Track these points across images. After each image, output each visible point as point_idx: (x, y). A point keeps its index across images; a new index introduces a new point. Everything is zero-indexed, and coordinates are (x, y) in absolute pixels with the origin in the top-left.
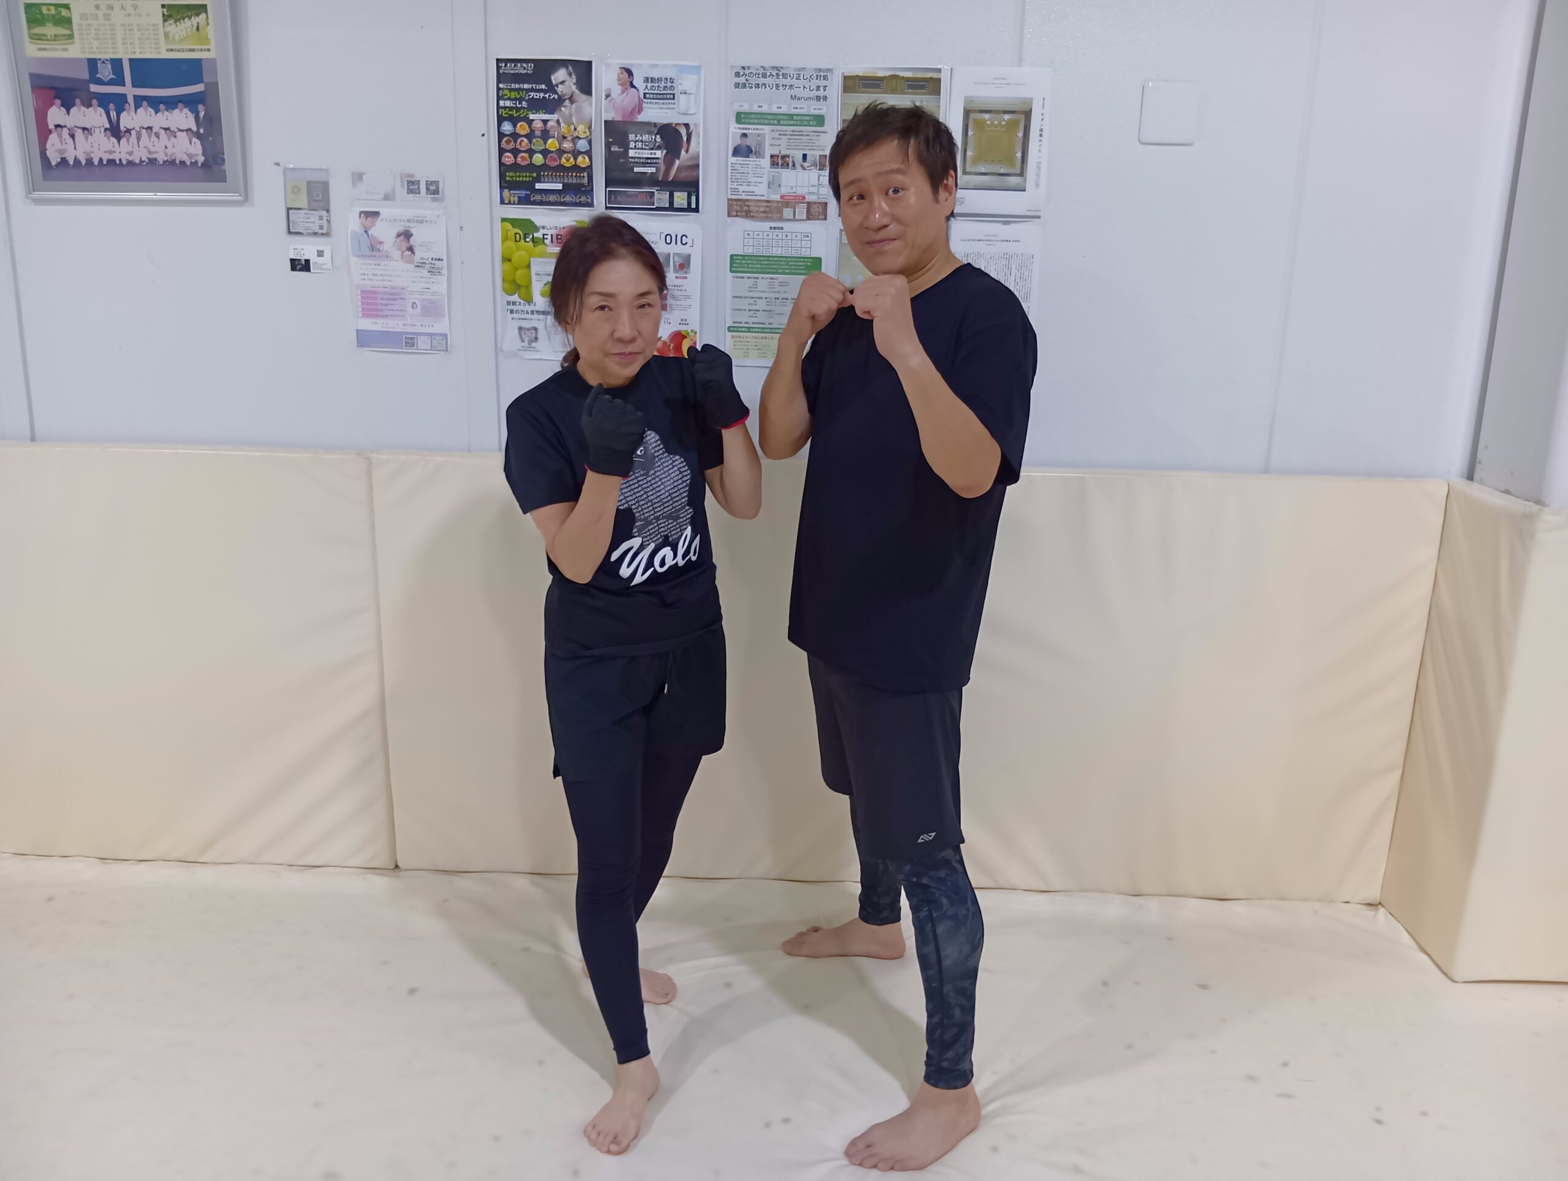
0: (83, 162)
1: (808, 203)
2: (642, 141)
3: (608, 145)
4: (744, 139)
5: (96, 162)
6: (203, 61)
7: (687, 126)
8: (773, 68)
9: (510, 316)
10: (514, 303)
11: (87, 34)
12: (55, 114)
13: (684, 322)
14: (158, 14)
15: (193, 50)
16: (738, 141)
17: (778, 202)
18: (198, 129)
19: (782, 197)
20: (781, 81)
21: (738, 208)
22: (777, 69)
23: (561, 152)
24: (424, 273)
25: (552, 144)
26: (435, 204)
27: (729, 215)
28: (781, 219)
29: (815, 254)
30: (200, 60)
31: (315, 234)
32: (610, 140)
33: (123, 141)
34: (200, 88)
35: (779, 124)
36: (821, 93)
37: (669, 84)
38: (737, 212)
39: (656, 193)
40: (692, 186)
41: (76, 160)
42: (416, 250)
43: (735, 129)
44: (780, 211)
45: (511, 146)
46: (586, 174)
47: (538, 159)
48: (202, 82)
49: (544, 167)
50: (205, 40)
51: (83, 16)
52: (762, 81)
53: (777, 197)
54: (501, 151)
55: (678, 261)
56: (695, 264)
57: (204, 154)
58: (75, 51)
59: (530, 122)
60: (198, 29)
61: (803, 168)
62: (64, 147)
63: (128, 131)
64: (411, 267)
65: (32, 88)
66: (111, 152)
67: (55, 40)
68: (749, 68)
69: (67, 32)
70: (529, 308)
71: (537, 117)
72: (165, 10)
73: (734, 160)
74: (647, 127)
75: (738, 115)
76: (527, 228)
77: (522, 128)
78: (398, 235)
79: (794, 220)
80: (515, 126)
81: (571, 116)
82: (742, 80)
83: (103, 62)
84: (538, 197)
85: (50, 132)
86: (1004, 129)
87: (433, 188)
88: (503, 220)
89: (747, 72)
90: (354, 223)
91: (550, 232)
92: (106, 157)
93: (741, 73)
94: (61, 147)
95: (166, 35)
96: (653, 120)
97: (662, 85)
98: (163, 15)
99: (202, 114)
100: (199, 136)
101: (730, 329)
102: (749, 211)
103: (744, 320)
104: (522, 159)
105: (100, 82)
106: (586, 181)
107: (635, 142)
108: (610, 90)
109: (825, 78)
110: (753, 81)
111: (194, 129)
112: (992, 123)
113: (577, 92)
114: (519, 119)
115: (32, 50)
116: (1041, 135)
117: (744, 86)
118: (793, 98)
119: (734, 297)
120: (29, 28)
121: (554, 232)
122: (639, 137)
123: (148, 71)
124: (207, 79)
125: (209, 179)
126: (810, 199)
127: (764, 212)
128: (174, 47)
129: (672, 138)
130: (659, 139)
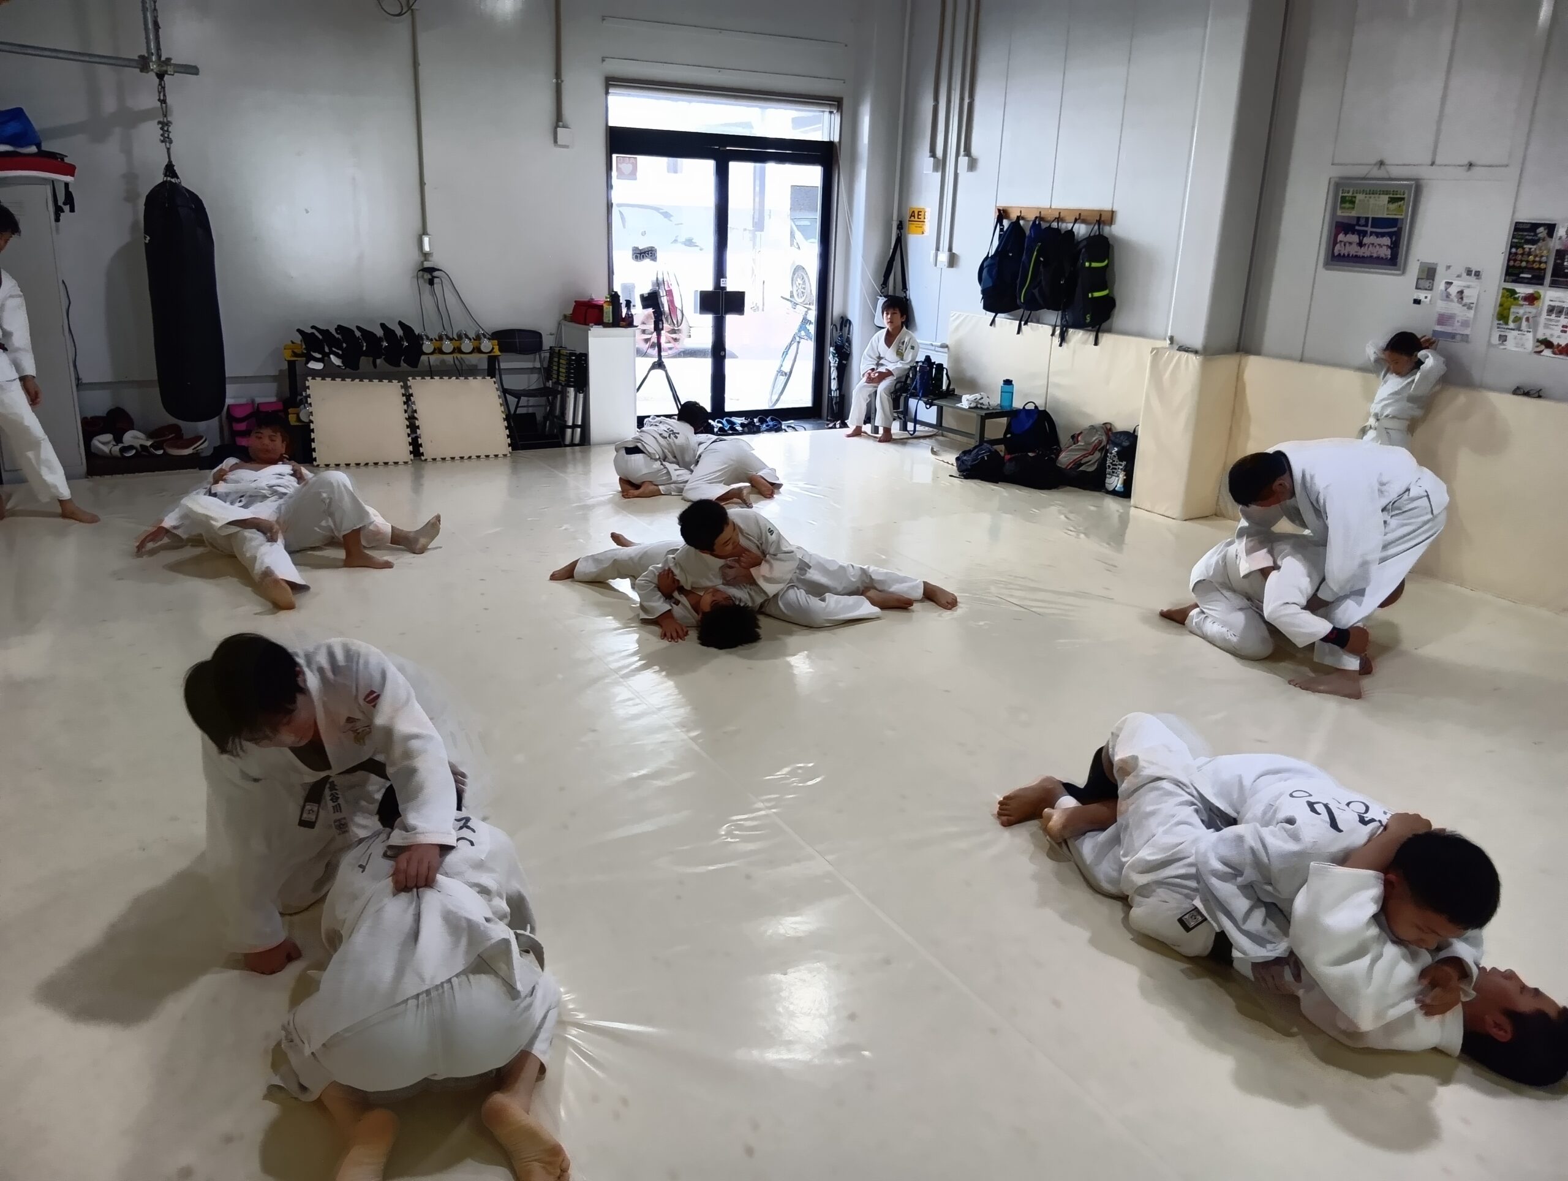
0: (1346, 255)
3: (1555, 259)
5: (1351, 256)
6: (1399, 221)
9: (1498, 330)
10: (1499, 325)
11: (1359, 207)
12: (1341, 237)
14: (1387, 201)
15: (1396, 215)
18: (1391, 244)
23: (1534, 262)
24: (1465, 308)
26: (1476, 280)
30: (1397, 219)
31: (1426, 289)
32: (1557, 257)
33: (1362, 248)
34: (1395, 229)
41: (1344, 254)
42: (1464, 299)
45: (1513, 258)
46: (1543, 272)
47: (1524, 264)
48: (1395, 226)
49: (1525, 268)
50: (1402, 211)
51: (1360, 201)
54: (1509, 260)
57: (1391, 255)
58: (1354, 214)
59: (1524, 249)
60: (1400, 206)
62: (1341, 249)
63: (1365, 244)
64: (1461, 306)
67: (1348, 209)
69: (1353, 206)
70: (1507, 327)
71: (1527, 247)
72: (1389, 200)
76: (1513, 292)
77: (1520, 251)
78: (1458, 292)
80: (1517, 249)
81: (1542, 246)
83: (1363, 218)
84: (1520, 280)
85: (1337, 243)
87: (1477, 273)
88: (1504, 289)
90: (1442, 286)
91: (1521, 295)
92: (1355, 254)
95: (1388, 208)
99: (1394, 239)
100: (1391, 248)
104: (1517, 264)
105: (1359, 225)
106: (1542, 274)
108: (1561, 236)
113: (1546, 237)
114: (1519, 247)
115: (1339, 213)
120: (1341, 205)
121: (1524, 295)
123: (1378, 222)
124: (1399, 225)
125: (1391, 265)
128: (1389, 213)
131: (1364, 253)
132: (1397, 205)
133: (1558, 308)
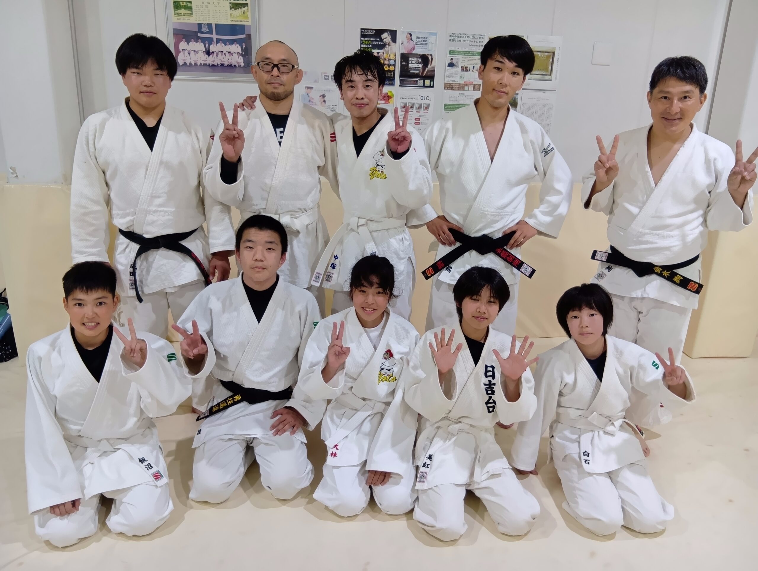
0: (193, 64)
1: (474, 85)
2: (414, 61)
3: (401, 62)
4: (452, 61)
5: (199, 64)
7: (431, 55)
8: (464, 34)
11: (198, 13)
12: (183, 45)
14: (228, 6)
15: (242, 21)
16: (450, 62)
17: (463, 84)
18: (242, 52)
19: (465, 82)
20: (466, 39)
21: (448, 86)
24: (329, 110)
27: (445, 89)
28: (464, 90)
30: (244, 25)
32: (402, 60)
33: (211, 56)
34: (243, 36)
35: (465, 55)
37: (425, 40)
38: (448, 88)
41: (190, 64)
42: (326, 101)
43: (449, 57)
44: (463, 87)
46: (392, 73)
48: (245, 34)
50: (247, 17)
51: (197, 6)
52: (459, 39)
53: (462, 82)
57: (244, 62)
58: (193, 20)
60: (244, 13)
61: (473, 72)
62: (185, 58)
63: (213, 52)
65: (174, 34)
66: (205, 61)
67: (185, 15)
69: (190, 12)
72: (231, 5)
74: (416, 55)
75: (450, 51)
78: (320, 96)
79: (469, 90)
81: (388, 51)
82: (452, 38)
83: (204, 25)
85: (180, 52)
86: (545, 58)
89: (454, 35)
92: (203, 63)
93: (452, 36)
94: (184, 58)
95: (231, 15)
96: (418, 53)
97: (423, 40)
98: (230, 7)
99: (244, 47)
100: (242, 55)
102: (452, 87)
106: (392, 75)
107: (412, 61)
108: (403, 41)
110: (456, 39)
111: (241, 52)
112: (541, 56)
113: (391, 42)
115: (175, 19)
116: (558, 61)
117: (453, 40)
118: (470, 45)
120: (175, 11)
122: (413, 59)
123: (221, 29)
124: (247, 33)
125: (246, 72)
126: (475, 83)
127: (458, 88)
128: (233, 20)
129: (425, 60)
130: (420, 60)
131: (213, 61)
132: (240, 11)
133: (409, 104)
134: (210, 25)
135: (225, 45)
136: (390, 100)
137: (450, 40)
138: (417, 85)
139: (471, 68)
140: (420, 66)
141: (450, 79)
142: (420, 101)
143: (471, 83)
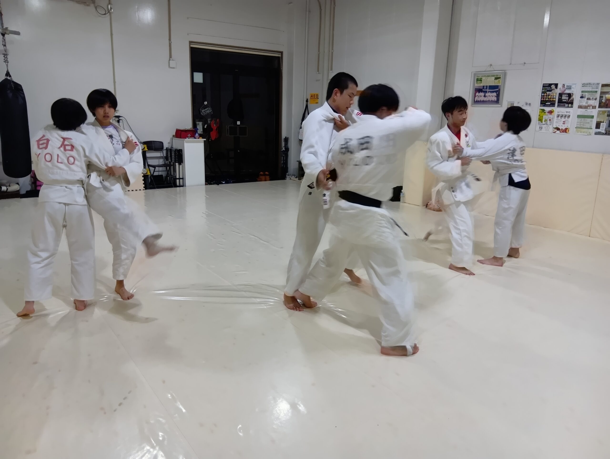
0: (480, 101)
1: (593, 106)
2: (565, 96)
5: (481, 101)
7: (573, 93)
8: (589, 83)
9: (539, 125)
10: (539, 123)
11: (484, 82)
12: (477, 94)
13: (568, 126)
14: (494, 79)
15: (498, 84)
16: (581, 96)
17: (587, 106)
20: (590, 85)
22: (590, 83)
25: (550, 97)
26: (530, 107)
27: (578, 108)
28: (587, 109)
29: (593, 115)
30: (498, 86)
33: (486, 98)
35: (589, 92)
36: (597, 87)
38: (580, 107)
39: (566, 105)
40: (572, 103)
41: (479, 101)
43: (581, 93)
45: (543, 97)
46: (554, 102)
47: (547, 99)
48: (498, 88)
49: (548, 101)
50: (500, 82)
51: (484, 80)
52: (587, 85)
53: (587, 105)
54: (541, 98)
55: (568, 116)
56: (571, 116)
57: (497, 99)
58: (482, 85)
60: (499, 81)
61: (592, 100)
63: (487, 96)
65: (475, 90)
66: (483, 99)
67: (479, 83)
68: (585, 83)
69: (481, 82)
73: (580, 99)
75: (582, 91)
76: (543, 110)
79: (590, 109)
81: (553, 92)
82: (583, 85)
83: (485, 86)
85: (476, 96)
87: (530, 104)
88: (540, 109)
91: (547, 111)
92: (483, 100)
94: (477, 99)
96: (567, 93)
97: (569, 87)
100: (496, 97)
101: (576, 128)
102: (582, 107)
103: (578, 126)
104: (545, 99)
105: (484, 89)
108: (560, 88)
109: (598, 85)
110: (585, 86)
111: (496, 95)
113: (555, 88)
114: (545, 93)
117: (584, 86)
118: (592, 88)
119: (577, 122)
120: (476, 81)
121: (548, 111)
123: (491, 87)
125: (497, 103)
126: (593, 105)
127: (584, 108)
128: (495, 83)
129: (570, 95)
130: (568, 96)
131: (486, 99)
132: (498, 80)
133: (561, 115)
134: (487, 86)
135: (491, 93)
136: (552, 113)
137: (582, 86)
138: (565, 106)
139: (592, 98)
140: (567, 98)
141: (581, 104)
142: (566, 114)
143: (591, 105)
